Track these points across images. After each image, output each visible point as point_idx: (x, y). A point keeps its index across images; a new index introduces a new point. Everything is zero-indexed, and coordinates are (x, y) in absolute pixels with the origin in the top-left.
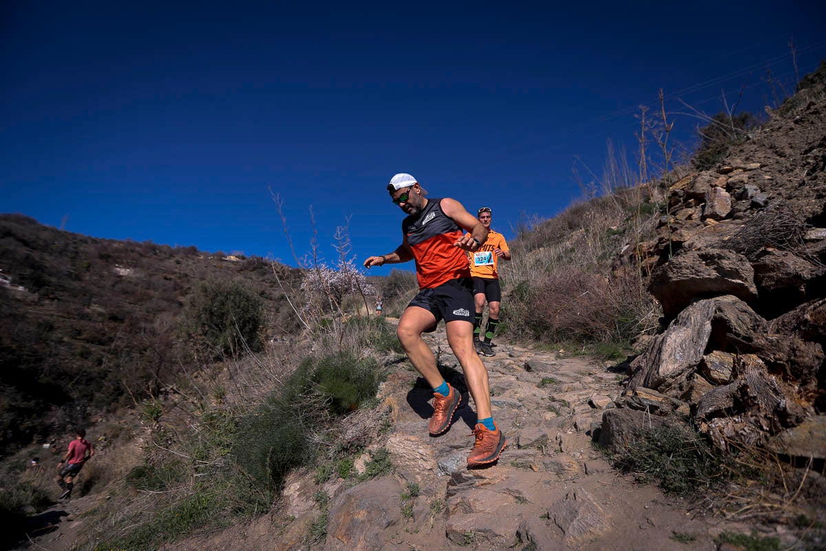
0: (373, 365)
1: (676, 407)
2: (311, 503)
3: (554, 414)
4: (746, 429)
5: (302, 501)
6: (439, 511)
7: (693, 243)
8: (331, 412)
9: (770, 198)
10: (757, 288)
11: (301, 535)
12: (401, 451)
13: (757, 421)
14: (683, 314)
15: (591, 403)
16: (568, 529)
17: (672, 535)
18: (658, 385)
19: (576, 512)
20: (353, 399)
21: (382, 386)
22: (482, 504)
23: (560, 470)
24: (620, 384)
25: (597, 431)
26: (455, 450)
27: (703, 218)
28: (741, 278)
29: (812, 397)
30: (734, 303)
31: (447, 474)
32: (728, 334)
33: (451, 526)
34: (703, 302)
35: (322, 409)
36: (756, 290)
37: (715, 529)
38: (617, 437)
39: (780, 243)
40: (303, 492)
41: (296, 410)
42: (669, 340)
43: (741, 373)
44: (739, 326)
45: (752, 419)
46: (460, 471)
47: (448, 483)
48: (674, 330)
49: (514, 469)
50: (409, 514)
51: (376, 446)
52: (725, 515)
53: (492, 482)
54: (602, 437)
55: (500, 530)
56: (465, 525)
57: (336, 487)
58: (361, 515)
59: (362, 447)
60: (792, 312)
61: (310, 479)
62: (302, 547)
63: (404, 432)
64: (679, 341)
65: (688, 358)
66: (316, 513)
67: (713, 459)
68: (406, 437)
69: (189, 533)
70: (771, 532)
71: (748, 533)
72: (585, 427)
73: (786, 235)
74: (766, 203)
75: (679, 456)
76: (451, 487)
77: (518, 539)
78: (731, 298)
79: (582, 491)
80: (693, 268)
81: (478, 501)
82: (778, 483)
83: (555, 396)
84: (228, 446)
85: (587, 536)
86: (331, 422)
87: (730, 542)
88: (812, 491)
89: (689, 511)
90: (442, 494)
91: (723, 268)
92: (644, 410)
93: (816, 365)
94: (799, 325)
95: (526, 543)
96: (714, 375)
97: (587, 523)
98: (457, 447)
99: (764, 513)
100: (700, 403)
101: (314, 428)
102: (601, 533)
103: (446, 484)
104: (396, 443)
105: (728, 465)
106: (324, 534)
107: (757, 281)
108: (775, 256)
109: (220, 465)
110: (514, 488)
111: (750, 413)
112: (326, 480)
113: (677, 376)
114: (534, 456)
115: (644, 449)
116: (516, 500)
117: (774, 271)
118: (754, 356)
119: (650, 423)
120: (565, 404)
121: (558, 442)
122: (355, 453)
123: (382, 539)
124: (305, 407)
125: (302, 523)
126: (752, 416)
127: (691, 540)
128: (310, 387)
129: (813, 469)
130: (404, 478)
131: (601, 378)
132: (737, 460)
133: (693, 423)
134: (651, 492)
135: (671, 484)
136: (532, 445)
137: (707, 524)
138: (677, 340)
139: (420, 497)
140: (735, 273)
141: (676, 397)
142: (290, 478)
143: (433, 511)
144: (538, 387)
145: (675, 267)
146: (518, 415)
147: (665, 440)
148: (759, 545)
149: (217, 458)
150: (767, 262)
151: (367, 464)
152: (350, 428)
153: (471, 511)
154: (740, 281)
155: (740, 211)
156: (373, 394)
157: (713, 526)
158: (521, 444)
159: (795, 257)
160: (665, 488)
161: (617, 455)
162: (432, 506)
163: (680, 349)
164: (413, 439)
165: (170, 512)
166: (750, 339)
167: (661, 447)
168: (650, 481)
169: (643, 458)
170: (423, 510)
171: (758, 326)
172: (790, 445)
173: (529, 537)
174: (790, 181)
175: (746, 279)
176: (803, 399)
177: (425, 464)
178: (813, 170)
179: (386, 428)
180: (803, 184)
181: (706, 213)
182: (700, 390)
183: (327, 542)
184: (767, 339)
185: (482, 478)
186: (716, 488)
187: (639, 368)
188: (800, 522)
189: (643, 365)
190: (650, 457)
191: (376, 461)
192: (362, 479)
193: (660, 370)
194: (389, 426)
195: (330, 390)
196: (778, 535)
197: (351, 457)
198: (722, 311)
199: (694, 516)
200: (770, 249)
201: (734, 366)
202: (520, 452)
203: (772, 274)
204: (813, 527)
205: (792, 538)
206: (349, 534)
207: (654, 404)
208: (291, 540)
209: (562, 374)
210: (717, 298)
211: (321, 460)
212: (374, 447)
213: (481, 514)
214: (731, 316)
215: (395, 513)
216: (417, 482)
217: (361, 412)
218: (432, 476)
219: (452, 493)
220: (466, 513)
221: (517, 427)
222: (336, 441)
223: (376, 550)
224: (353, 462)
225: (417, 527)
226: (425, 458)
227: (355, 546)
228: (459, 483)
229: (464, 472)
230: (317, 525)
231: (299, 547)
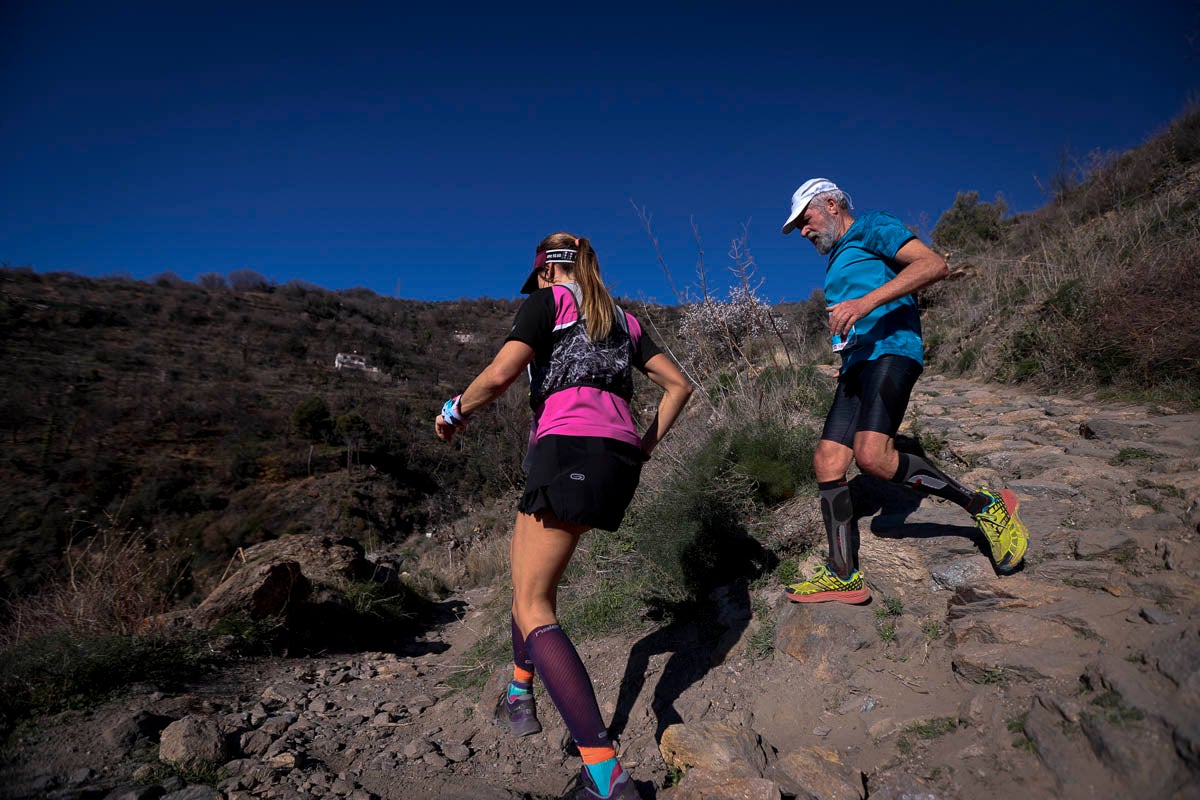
3: (1149, 510)
6: (937, 636)
8: (755, 501)
12: (869, 554)
16: (1186, 680)
20: (787, 483)
22: (1013, 632)
23: (1165, 597)
26: (958, 556)
31: (947, 589)
33: (960, 656)
35: (745, 497)
41: (709, 498)
46: (970, 585)
47: (950, 601)
49: (1069, 589)
50: (890, 637)
53: (1030, 604)
55: (1049, 671)
56: (985, 658)
57: (778, 594)
58: (821, 631)
59: (808, 546)
63: (871, 528)
66: (755, 624)
76: (954, 606)
77: (1083, 686)
81: (1004, 627)
83: (1150, 479)
84: (629, 541)
86: (759, 513)
90: (940, 615)
95: (1099, 691)
98: (961, 552)
103: (946, 602)
106: (771, 649)
109: (623, 562)
110: (1073, 615)
112: (762, 585)
114: (1110, 572)
116: (1076, 633)
120: (1172, 492)
121: (1161, 553)
122: (798, 554)
123: (853, 663)
124: (720, 494)
128: (726, 468)
130: (877, 590)
136: (1104, 555)
139: (905, 616)
143: (926, 635)
144: (1112, 463)
146: (1073, 510)
152: (788, 522)
153: (994, 640)
158: (1080, 551)
162: (926, 630)
165: (581, 607)
170: (911, 633)
173: (1107, 684)
177: (909, 573)
183: (777, 657)
185: (1009, 597)
195: (754, 472)
197: (793, 559)
202: (1079, 564)
206: (806, 651)
209: (1165, 443)
213: (1013, 646)
215: (869, 633)
216: (897, 597)
217: (801, 501)
218: (922, 589)
219: (958, 614)
220: (985, 642)
221: (1071, 527)
222: (769, 538)
223: (846, 674)
224: (798, 565)
225: (904, 654)
226: (909, 564)
227: (816, 666)
228: (969, 602)
229: (976, 586)
230: (760, 637)
231: (739, 660)
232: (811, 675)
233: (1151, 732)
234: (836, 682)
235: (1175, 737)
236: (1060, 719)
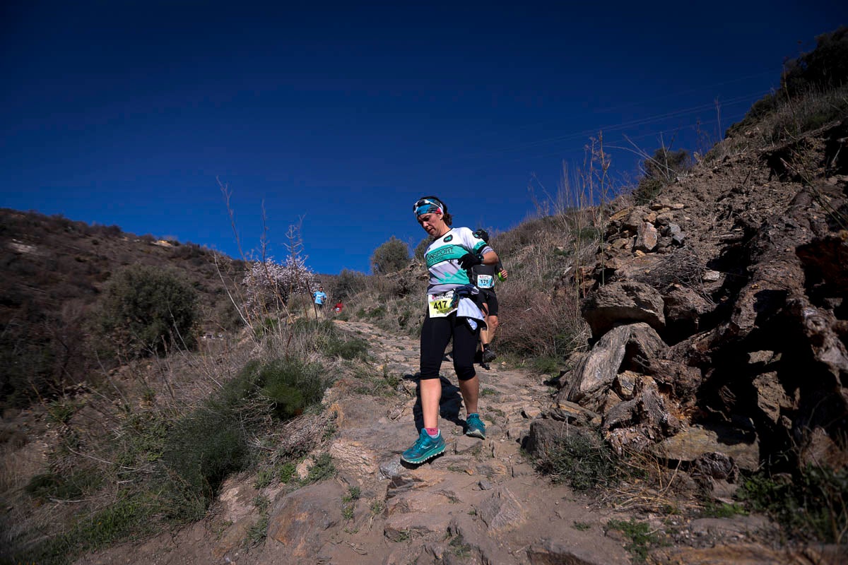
0: (320, 370)
1: (590, 418)
2: (250, 507)
3: (491, 424)
4: (638, 437)
5: (241, 505)
6: (378, 512)
7: (623, 272)
8: (273, 417)
9: (686, 238)
10: (665, 318)
11: (239, 539)
12: (344, 456)
13: (646, 431)
14: (605, 337)
15: (523, 414)
16: (491, 522)
17: (573, 524)
18: (579, 399)
19: (499, 508)
20: (298, 404)
21: (328, 392)
22: (419, 504)
23: (490, 473)
24: (551, 396)
25: (526, 439)
27: (634, 249)
28: (653, 308)
29: (689, 412)
30: (647, 330)
31: (388, 478)
32: (633, 358)
33: (389, 524)
34: (621, 327)
35: (264, 414)
36: (664, 319)
37: (604, 518)
38: (541, 444)
39: (685, 281)
40: (242, 497)
41: (237, 415)
42: (591, 360)
43: (640, 391)
44: (647, 350)
45: (643, 430)
46: (400, 474)
47: (388, 486)
48: (596, 351)
49: (449, 472)
50: (350, 516)
51: (319, 451)
52: (614, 507)
53: (429, 485)
54: (528, 444)
55: (433, 527)
56: (402, 523)
57: (278, 490)
58: (303, 517)
59: (305, 452)
60: (685, 342)
61: (250, 483)
62: (240, 550)
63: (349, 437)
64: (599, 361)
65: (605, 375)
66: (256, 518)
67: (611, 463)
68: (350, 442)
69: (113, 542)
70: (644, 518)
71: (628, 521)
72: (516, 435)
73: (690, 275)
74: (683, 241)
75: (587, 460)
76: (390, 490)
77: (448, 534)
78: (644, 325)
79: (505, 490)
80: (617, 297)
81: (415, 501)
82: (657, 481)
83: (492, 406)
84: (158, 451)
85: (506, 528)
86: (273, 427)
87: (614, 527)
88: (679, 487)
89: (589, 505)
90: (382, 496)
91: (639, 299)
92: (563, 420)
93: (694, 387)
94: (688, 352)
95: (455, 536)
96: (625, 391)
97: (507, 518)
99: (644, 504)
100: (607, 415)
101: (255, 432)
102: (517, 525)
103: (386, 486)
104: (339, 448)
105: (622, 467)
106: (264, 537)
107: (666, 312)
108: (681, 292)
109: (148, 471)
110: (449, 489)
111: (642, 425)
112: (266, 484)
113: (594, 391)
114: (469, 460)
115: (560, 455)
116: (449, 500)
117: (679, 305)
118: (650, 378)
119: (567, 432)
120: (501, 414)
121: (491, 448)
122: (298, 458)
123: (322, 539)
124: (247, 412)
125: (241, 527)
126: (643, 427)
127: (587, 527)
128: (253, 391)
129: (682, 469)
130: (346, 482)
131: (535, 391)
132: (630, 464)
133: (600, 432)
134: (564, 491)
135: (578, 483)
136: (467, 451)
137: (601, 514)
138: (598, 360)
139: (361, 499)
140: (648, 304)
141: (591, 410)
142: (228, 483)
143: (372, 512)
145: (602, 295)
147: (577, 447)
148: (635, 529)
149: (145, 463)
150: (674, 296)
151: (310, 469)
152: (294, 434)
153: (408, 511)
154: (652, 312)
155: (663, 246)
156: (319, 399)
157: (604, 516)
158: (458, 450)
159: (694, 294)
160: (574, 487)
161: (540, 460)
162: (372, 508)
163: (599, 368)
164: (356, 445)
165: (88, 521)
166: (648, 364)
167: (573, 453)
168: (563, 481)
169: (559, 462)
170: (364, 511)
171: (660, 351)
172: (668, 451)
173: (458, 531)
174: (704, 224)
175: (657, 310)
176: (682, 414)
177: (367, 468)
178: (721, 217)
179: (331, 433)
180: (711, 228)
181: (637, 245)
182: (612, 404)
183: (267, 543)
184: (660, 364)
185: (420, 481)
186: (612, 486)
187: (566, 383)
188: (667, 510)
189: (569, 381)
190: (564, 461)
191: (319, 466)
192: (304, 483)
193: (581, 386)
194: (333, 432)
195: (275, 395)
196: (649, 520)
197: (293, 462)
198: (635, 336)
199: (592, 510)
200: (677, 286)
201: (635, 386)
202: (457, 457)
203: (677, 307)
204: (673, 514)
205: (658, 523)
206: (290, 535)
207: (572, 416)
208: (228, 545)
209: (501, 386)
210: (634, 325)
211: (262, 465)
212: (318, 452)
213: (418, 513)
214: (641, 341)
215: (336, 514)
216: (358, 486)
217: (306, 417)
218: (373, 479)
219: (391, 495)
220: (404, 513)
221: (456, 434)
222: (278, 446)
223: (316, 549)
224: (295, 467)
225: (357, 527)
226: (367, 462)
227: (295, 547)
228: (398, 486)
229: (403, 476)
230: (257, 529)
231: (236, 551)
232: (291, 554)
233: (474, 557)
234: (308, 556)
235: (483, 558)
236: (433, 558)
